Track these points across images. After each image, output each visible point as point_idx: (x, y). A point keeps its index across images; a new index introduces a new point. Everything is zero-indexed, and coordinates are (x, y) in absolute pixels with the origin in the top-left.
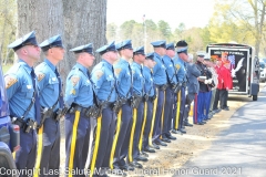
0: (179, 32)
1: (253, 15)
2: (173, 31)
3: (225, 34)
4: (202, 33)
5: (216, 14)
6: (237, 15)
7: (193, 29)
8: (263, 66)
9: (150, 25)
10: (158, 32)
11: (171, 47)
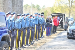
0: (43, 9)
1: (68, 3)
2: (41, 8)
3: (59, 9)
4: (51, 9)
5: (56, 3)
6: (63, 3)
7: (48, 7)
8: (69, 20)
9: (33, 6)
10: (36, 8)
11: (39, 15)
